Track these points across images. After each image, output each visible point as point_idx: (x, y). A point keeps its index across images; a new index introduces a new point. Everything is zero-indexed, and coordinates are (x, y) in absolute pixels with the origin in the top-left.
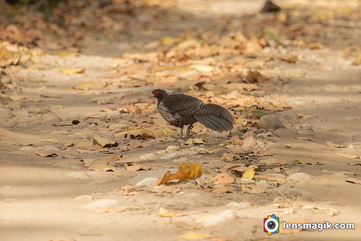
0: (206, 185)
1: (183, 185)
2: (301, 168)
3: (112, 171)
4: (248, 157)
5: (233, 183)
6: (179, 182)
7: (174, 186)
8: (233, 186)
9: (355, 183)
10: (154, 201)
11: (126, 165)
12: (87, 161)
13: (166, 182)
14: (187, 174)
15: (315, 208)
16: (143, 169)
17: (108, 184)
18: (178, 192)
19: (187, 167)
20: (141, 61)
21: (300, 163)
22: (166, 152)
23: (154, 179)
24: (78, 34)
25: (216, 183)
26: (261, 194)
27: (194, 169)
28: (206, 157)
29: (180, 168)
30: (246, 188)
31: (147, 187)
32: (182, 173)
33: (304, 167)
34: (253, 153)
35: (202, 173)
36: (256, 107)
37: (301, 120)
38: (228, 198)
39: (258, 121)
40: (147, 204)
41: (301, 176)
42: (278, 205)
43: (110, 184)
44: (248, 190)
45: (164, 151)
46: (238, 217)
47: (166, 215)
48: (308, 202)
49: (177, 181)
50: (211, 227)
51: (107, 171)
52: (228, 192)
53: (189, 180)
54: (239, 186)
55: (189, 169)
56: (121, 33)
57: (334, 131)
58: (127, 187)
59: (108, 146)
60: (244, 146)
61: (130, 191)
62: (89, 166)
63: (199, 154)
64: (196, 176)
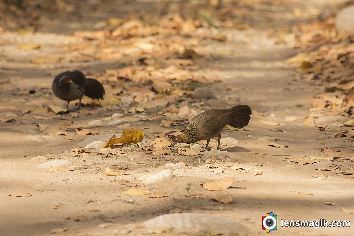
0: (146, 148)
1: (126, 148)
2: (230, 133)
3: (64, 135)
4: (183, 123)
5: (170, 146)
6: (123, 146)
7: (119, 149)
8: (170, 149)
9: (276, 147)
10: (101, 161)
11: (77, 130)
12: (42, 127)
13: (111, 145)
14: (130, 138)
15: (242, 169)
16: (92, 134)
17: (60, 146)
18: (122, 154)
19: (130, 132)
20: (90, 39)
21: (229, 129)
22: (112, 119)
23: (101, 142)
24: (35, 14)
25: (156, 146)
26: (194, 156)
27: (136, 134)
28: (147, 123)
29: (124, 133)
30: (182, 151)
31: (95, 149)
32: (126, 137)
33: (232, 133)
34: (187, 120)
35: (143, 137)
36: (190, 81)
37: (230, 92)
38: (166, 159)
39: (192, 93)
40: (95, 164)
41: (229, 141)
42: (209, 165)
43: (62, 147)
44: (183, 152)
45: (110, 118)
46: (174, 176)
47: (110, 174)
48: (235, 164)
49: (121, 144)
50: (151, 185)
51: (60, 135)
52: (165, 154)
53: (132, 144)
54: (175, 149)
55: (132, 133)
56: (73, 14)
57: (259, 101)
58: (77, 149)
59: (61, 113)
60: (180, 114)
61: (79, 152)
62: (44, 130)
63: (141, 120)
64: (137, 140)
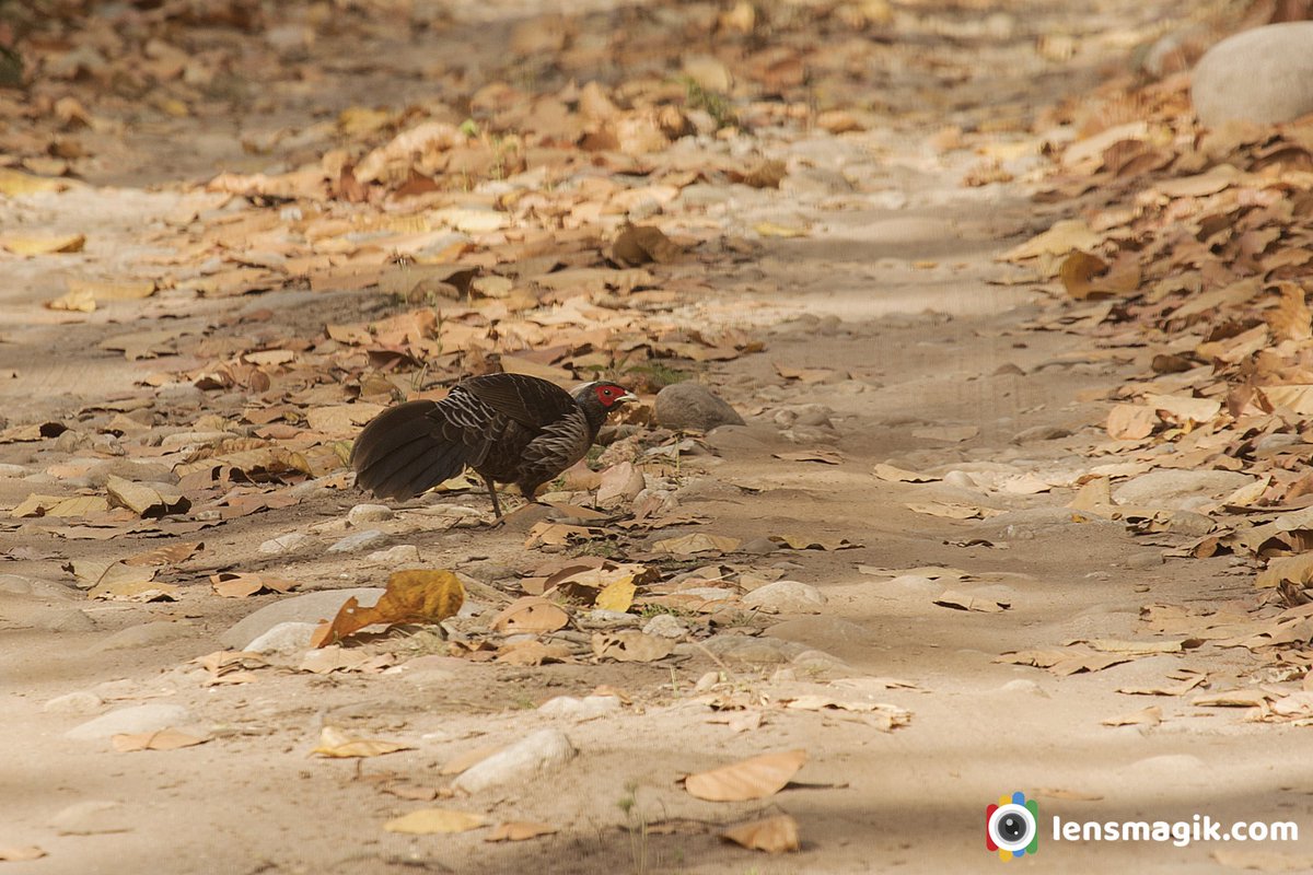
0: (476, 637)
1: (398, 643)
2: (791, 562)
3: (169, 599)
4: (615, 531)
5: (566, 628)
6: (385, 635)
7: (371, 647)
8: (566, 639)
9: (966, 609)
10: (304, 702)
11: (215, 578)
12: (87, 570)
13: (345, 633)
14: (413, 606)
15: (833, 707)
16: (271, 591)
17: (154, 647)
18: (385, 667)
19: (412, 583)
20: (270, 202)
21: (787, 546)
22: (348, 525)
23: (305, 624)
24: (66, 107)
25: (510, 629)
26: (655, 664)
27: (434, 589)
28: (480, 538)
29: (390, 586)
30: (607, 644)
31: (283, 655)
32: (396, 604)
33: (798, 560)
34: (631, 517)
35: (461, 600)
36: (645, 351)
37: (794, 391)
38: (548, 680)
39: (649, 401)
40: (283, 715)
41: (789, 594)
42: (710, 700)
43: (161, 648)
44: (614, 651)
45: (341, 522)
46: (577, 752)
47: (340, 752)
48: (808, 686)
49: (380, 628)
50: (491, 789)
51: (152, 601)
52: (546, 661)
53: (420, 625)
54: (583, 636)
55: (417, 587)
57: (903, 422)
58: (216, 659)
59: (155, 511)
60: (602, 495)
61: (225, 670)
62: (93, 584)
63: (457, 527)
64: (441, 611)
